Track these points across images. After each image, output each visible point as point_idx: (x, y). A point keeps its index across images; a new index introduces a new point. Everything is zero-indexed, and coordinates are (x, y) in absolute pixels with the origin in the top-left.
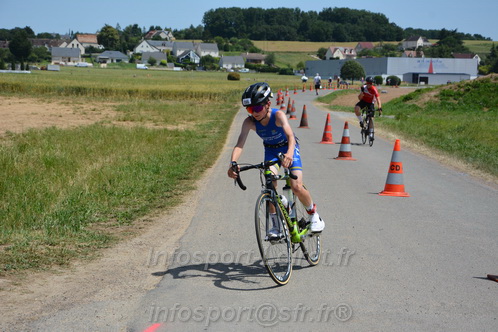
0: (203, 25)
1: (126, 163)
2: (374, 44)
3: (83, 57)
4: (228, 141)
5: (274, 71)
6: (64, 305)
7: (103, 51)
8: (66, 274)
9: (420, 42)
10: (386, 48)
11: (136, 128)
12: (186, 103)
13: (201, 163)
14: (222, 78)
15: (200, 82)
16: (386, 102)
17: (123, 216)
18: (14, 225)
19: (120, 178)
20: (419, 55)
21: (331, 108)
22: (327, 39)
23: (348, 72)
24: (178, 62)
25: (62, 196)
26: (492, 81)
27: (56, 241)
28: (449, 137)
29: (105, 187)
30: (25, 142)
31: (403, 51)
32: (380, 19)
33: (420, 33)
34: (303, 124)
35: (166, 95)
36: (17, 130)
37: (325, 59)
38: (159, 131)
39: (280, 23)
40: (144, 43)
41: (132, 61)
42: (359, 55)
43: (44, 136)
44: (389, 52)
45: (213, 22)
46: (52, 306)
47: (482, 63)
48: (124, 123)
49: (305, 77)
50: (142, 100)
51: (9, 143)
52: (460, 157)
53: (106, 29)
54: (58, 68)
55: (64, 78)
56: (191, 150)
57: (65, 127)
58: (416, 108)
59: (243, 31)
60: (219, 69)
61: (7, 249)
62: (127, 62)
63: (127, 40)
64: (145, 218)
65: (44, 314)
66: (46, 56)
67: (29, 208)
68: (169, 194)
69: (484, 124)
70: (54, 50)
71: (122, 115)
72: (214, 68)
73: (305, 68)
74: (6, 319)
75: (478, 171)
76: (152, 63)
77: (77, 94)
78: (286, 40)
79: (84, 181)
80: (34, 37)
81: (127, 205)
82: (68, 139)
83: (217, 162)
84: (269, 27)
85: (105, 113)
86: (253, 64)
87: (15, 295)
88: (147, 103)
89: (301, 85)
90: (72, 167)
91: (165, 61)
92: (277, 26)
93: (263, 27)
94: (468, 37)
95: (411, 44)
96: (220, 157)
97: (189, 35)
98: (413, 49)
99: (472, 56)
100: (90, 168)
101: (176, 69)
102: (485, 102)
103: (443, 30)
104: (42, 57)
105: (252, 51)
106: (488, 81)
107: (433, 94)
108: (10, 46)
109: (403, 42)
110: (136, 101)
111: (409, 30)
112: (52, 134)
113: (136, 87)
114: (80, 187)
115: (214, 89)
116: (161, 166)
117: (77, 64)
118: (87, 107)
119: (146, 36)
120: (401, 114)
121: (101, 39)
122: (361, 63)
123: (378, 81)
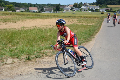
0: (96, 2)
1: (79, 32)
4: (101, 27)
5: (112, 12)
7: (74, 8)
11: (81, 24)
12: (92, 19)
13: (96, 32)
14: (99, 13)
15: (95, 14)
17: (79, 43)
19: (78, 35)
24: (90, 10)
34: (119, 23)
35: (87, 17)
38: (86, 25)
39: (114, 1)
40: (83, 6)
41: (80, 10)
45: (98, 1)
49: (119, 13)
53: (75, 3)
54: (65, 12)
55: (66, 14)
56: (93, 29)
59: (105, 3)
60: (99, 11)
62: (79, 10)
63: (79, 6)
64: (84, 44)
66: (63, 9)
68: (89, 39)
71: (78, 22)
72: (98, 11)
73: (119, 11)
76: (85, 10)
77: (69, 17)
78: (115, 5)
80: (61, 6)
83: (99, 32)
84: (111, 2)
85: (75, 21)
86: (107, 10)
88: (84, 19)
89: (118, 15)
91: (87, 10)
92: (113, 2)
96: (100, 31)
97: (93, 4)
101: (90, 12)
104: (62, 10)
105: (107, 7)
108: (56, 8)
110: (81, 18)
113: (81, 16)
115: (98, 16)
116: (87, 32)
117: (69, 11)
118: (71, 20)
119: (83, 5)
121: (74, 6)
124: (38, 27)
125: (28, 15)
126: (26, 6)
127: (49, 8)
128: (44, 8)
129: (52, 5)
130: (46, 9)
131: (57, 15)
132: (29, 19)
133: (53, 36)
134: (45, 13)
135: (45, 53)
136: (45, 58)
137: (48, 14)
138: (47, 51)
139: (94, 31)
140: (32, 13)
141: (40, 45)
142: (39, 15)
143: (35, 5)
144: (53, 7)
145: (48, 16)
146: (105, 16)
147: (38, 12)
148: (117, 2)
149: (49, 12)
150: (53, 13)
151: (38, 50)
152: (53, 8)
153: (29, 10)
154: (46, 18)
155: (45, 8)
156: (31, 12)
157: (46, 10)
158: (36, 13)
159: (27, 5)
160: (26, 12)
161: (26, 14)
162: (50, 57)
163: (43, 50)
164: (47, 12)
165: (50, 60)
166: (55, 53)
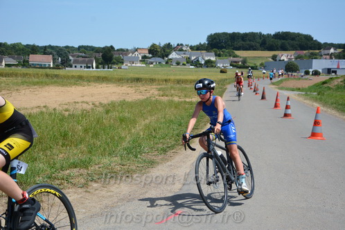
0: (207, 43)
1: (163, 120)
2: (305, 52)
3: (141, 61)
5: (247, 67)
6: (129, 199)
7: (150, 58)
9: (332, 50)
10: (312, 54)
11: (169, 100)
14: (216, 72)
15: (205, 74)
16: (311, 85)
17: (162, 150)
18: (103, 155)
19: (160, 128)
20: (331, 58)
21: (279, 89)
22: (277, 50)
23: (290, 68)
24: (192, 63)
25: (128, 138)
27: (125, 163)
29: (152, 133)
30: (109, 108)
31: (322, 56)
32: (309, 38)
33: (332, 45)
34: (263, 98)
35: (185, 82)
36: (105, 102)
37: (276, 60)
38: (182, 102)
39: (250, 41)
40: (174, 53)
41: (167, 63)
42: (296, 58)
43: (119, 105)
44: (313, 56)
45: (212, 41)
46: (123, 200)
48: (162, 97)
49: (265, 71)
50: (172, 85)
51: (101, 109)
53: (153, 45)
54: (127, 67)
55: (130, 73)
57: (130, 100)
58: (329, 88)
59: (229, 45)
60: (215, 67)
61: (100, 168)
62: (164, 63)
63: (164, 51)
64: (173, 151)
65: (119, 204)
66: (121, 61)
67: (111, 145)
70: (125, 58)
71: (161, 93)
72: (212, 66)
73: (264, 66)
74: (99, 206)
76: (178, 64)
77: (137, 82)
78: (254, 50)
79: (140, 130)
80: (115, 51)
81: (164, 144)
82: (132, 107)
84: (243, 43)
85: (152, 92)
86: (235, 64)
87: (104, 193)
88: (175, 86)
89: (262, 76)
90: (134, 122)
91: (185, 63)
92: (248, 42)
93: (240, 43)
95: (326, 52)
97: (199, 48)
98: (328, 54)
100: (143, 123)
101: (191, 67)
104: (119, 62)
105: (234, 57)
107: (340, 80)
108: (102, 56)
109: (322, 50)
110: (169, 85)
111: (326, 44)
112: (123, 104)
113: (169, 77)
114: (138, 134)
116: (182, 121)
117: (137, 65)
118: (142, 88)
119: (174, 49)
120: (320, 92)
121: (150, 51)
122: (298, 63)
123: (307, 73)
124: (53, 107)
125: (25, 75)
126: (20, 50)
127: (83, 57)
128: (71, 58)
129: (92, 49)
130: (75, 58)
131: (106, 75)
132: (28, 86)
133: (92, 131)
134: (73, 69)
135: (67, 179)
137: (82, 74)
138: (75, 171)
140: (38, 69)
141: (56, 157)
142: (57, 76)
143: (45, 50)
144: (94, 54)
145: (81, 78)
146: (229, 79)
147: (53, 68)
148: (258, 45)
149: (83, 67)
150: (94, 71)
151: (49, 171)
152: (95, 58)
153: (28, 62)
154: (75, 84)
155: (73, 56)
156: (34, 66)
157: (75, 62)
158: (48, 70)
159: (23, 50)
160: (20, 68)
161: (19, 72)
162: (80, 190)
163: (61, 170)
164: (78, 69)
165: (82, 197)
166: (95, 178)
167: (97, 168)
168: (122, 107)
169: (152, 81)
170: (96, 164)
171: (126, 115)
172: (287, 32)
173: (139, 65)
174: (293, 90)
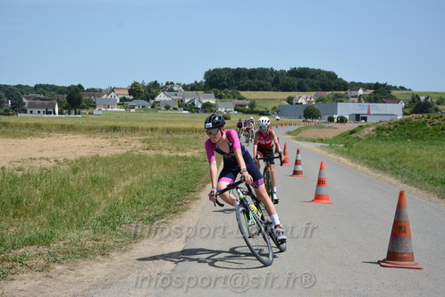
0: (204, 81)
1: (149, 181)
2: (328, 93)
3: (118, 104)
5: (256, 113)
6: (105, 285)
7: (131, 101)
8: (107, 262)
9: (361, 92)
10: (336, 95)
11: (156, 155)
12: (192, 136)
13: (203, 180)
16: (337, 135)
17: (148, 219)
18: (69, 227)
19: (145, 191)
20: (360, 101)
21: (297, 139)
22: (293, 90)
23: (310, 113)
24: (186, 107)
25: (103, 205)
26: (413, 120)
27: (99, 238)
28: (384, 160)
29: (134, 198)
30: (78, 166)
31: (348, 98)
32: (332, 76)
33: (360, 85)
35: (177, 131)
36: (72, 157)
37: (292, 104)
38: (173, 157)
39: (259, 79)
40: (162, 94)
41: (153, 107)
42: (317, 101)
43: (91, 162)
44: (338, 99)
45: (211, 78)
46: (97, 286)
47: (405, 107)
48: (148, 152)
49: (278, 117)
50: (160, 135)
51: (66, 167)
52: (392, 175)
53: (135, 84)
54: (100, 113)
55: (104, 120)
56: (196, 170)
57: (105, 155)
58: (359, 139)
59: (232, 84)
60: (215, 111)
61: (65, 244)
62: (149, 107)
63: (149, 92)
64: (163, 220)
65: (91, 291)
66: (92, 104)
67: (80, 214)
68: (180, 203)
69: (408, 150)
70: (98, 100)
71: (146, 145)
72: (212, 111)
73: (277, 111)
75: (405, 185)
76: (167, 108)
77: (114, 131)
78: (263, 90)
79: (119, 194)
80: (84, 91)
82: (108, 165)
84: (250, 81)
85: (134, 144)
86: (240, 108)
87: (71, 278)
88: (164, 137)
89: (275, 123)
90: (111, 184)
91: (177, 106)
92: (257, 81)
93: (247, 82)
94: (395, 88)
95: (354, 93)
97: (194, 87)
98: (356, 97)
99: (398, 103)
100: (123, 184)
101: (184, 112)
102: (408, 134)
103: (377, 83)
104: (89, 105)
105: (239, 99)
106: (410, 120)
107: (371, 129)
108: (67, 98)
109: (348, 91)
110: (157, 135)
111: (353, 83)
112: (96, 160)
113: (155, 125)
114: (116, 199)
116: (174, 182)
117: (114, 110)
118: (121, 140)
119: (163, 89)
120: (348, 144)
121: (131, 91)
122: (318, 107)
123: (331, 120)
124: (1, 166)
127: (41, 99)
128: (24, 100)
129: (54, 88)
130: (31, 101)
131: (73, 123)
133: (55, 196)
134: (28, 115)
135: (21, 260)
136: (22, 279)
137: (39, 121)
138: (31, 250)
139: (200, 175)
141: (5, 231)
142: (5, 124)
144: (56, 96)
145: (38, 126)
146: (234, 127)
148: (269, 84)
149: (42, 112)
150: (56, 117)
152: (58, 101)
154: (30, 135)
155: (27, 98)
157: (31, 106)
162: (38, 275)
163: (13, 248)
164: (35, 115)
165: (40, 284)
166: (58, 259)
167: (62, 245)
168: (94, 164)
169: (134, 130)
170: (60, 240)
171: (100, 174)
172: (304, 68)
173: (116, 109)
174: (314, 141)
